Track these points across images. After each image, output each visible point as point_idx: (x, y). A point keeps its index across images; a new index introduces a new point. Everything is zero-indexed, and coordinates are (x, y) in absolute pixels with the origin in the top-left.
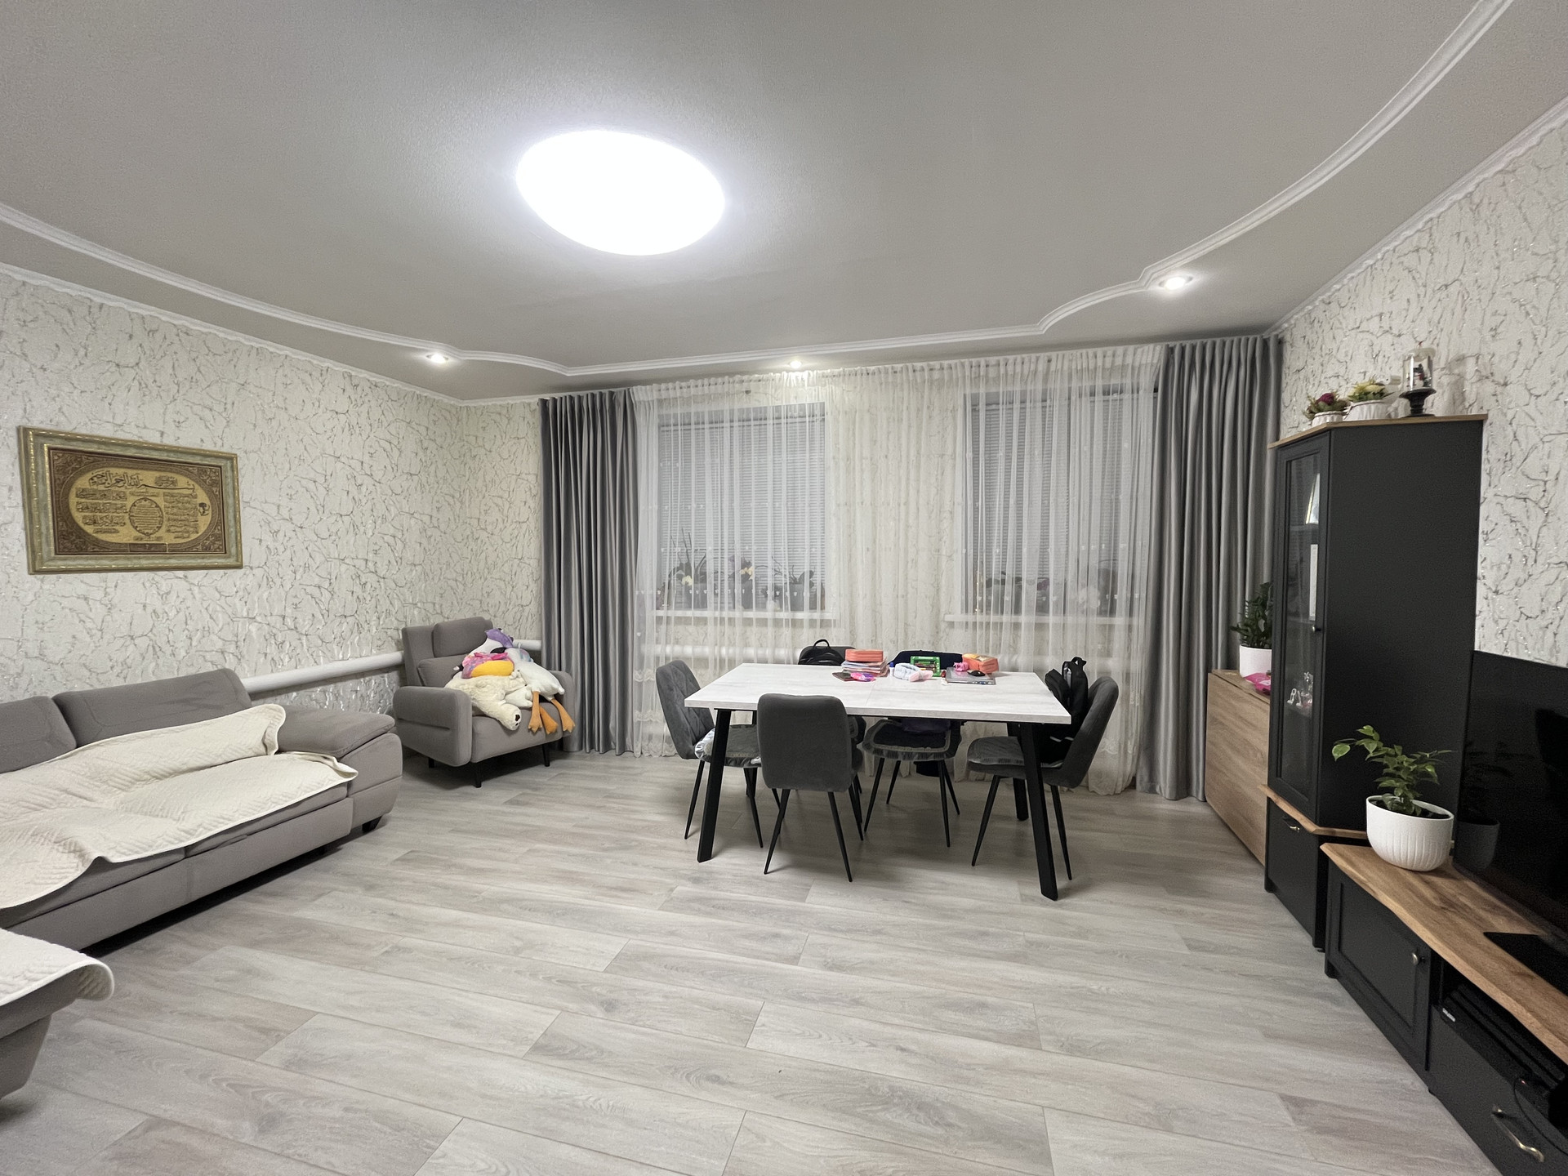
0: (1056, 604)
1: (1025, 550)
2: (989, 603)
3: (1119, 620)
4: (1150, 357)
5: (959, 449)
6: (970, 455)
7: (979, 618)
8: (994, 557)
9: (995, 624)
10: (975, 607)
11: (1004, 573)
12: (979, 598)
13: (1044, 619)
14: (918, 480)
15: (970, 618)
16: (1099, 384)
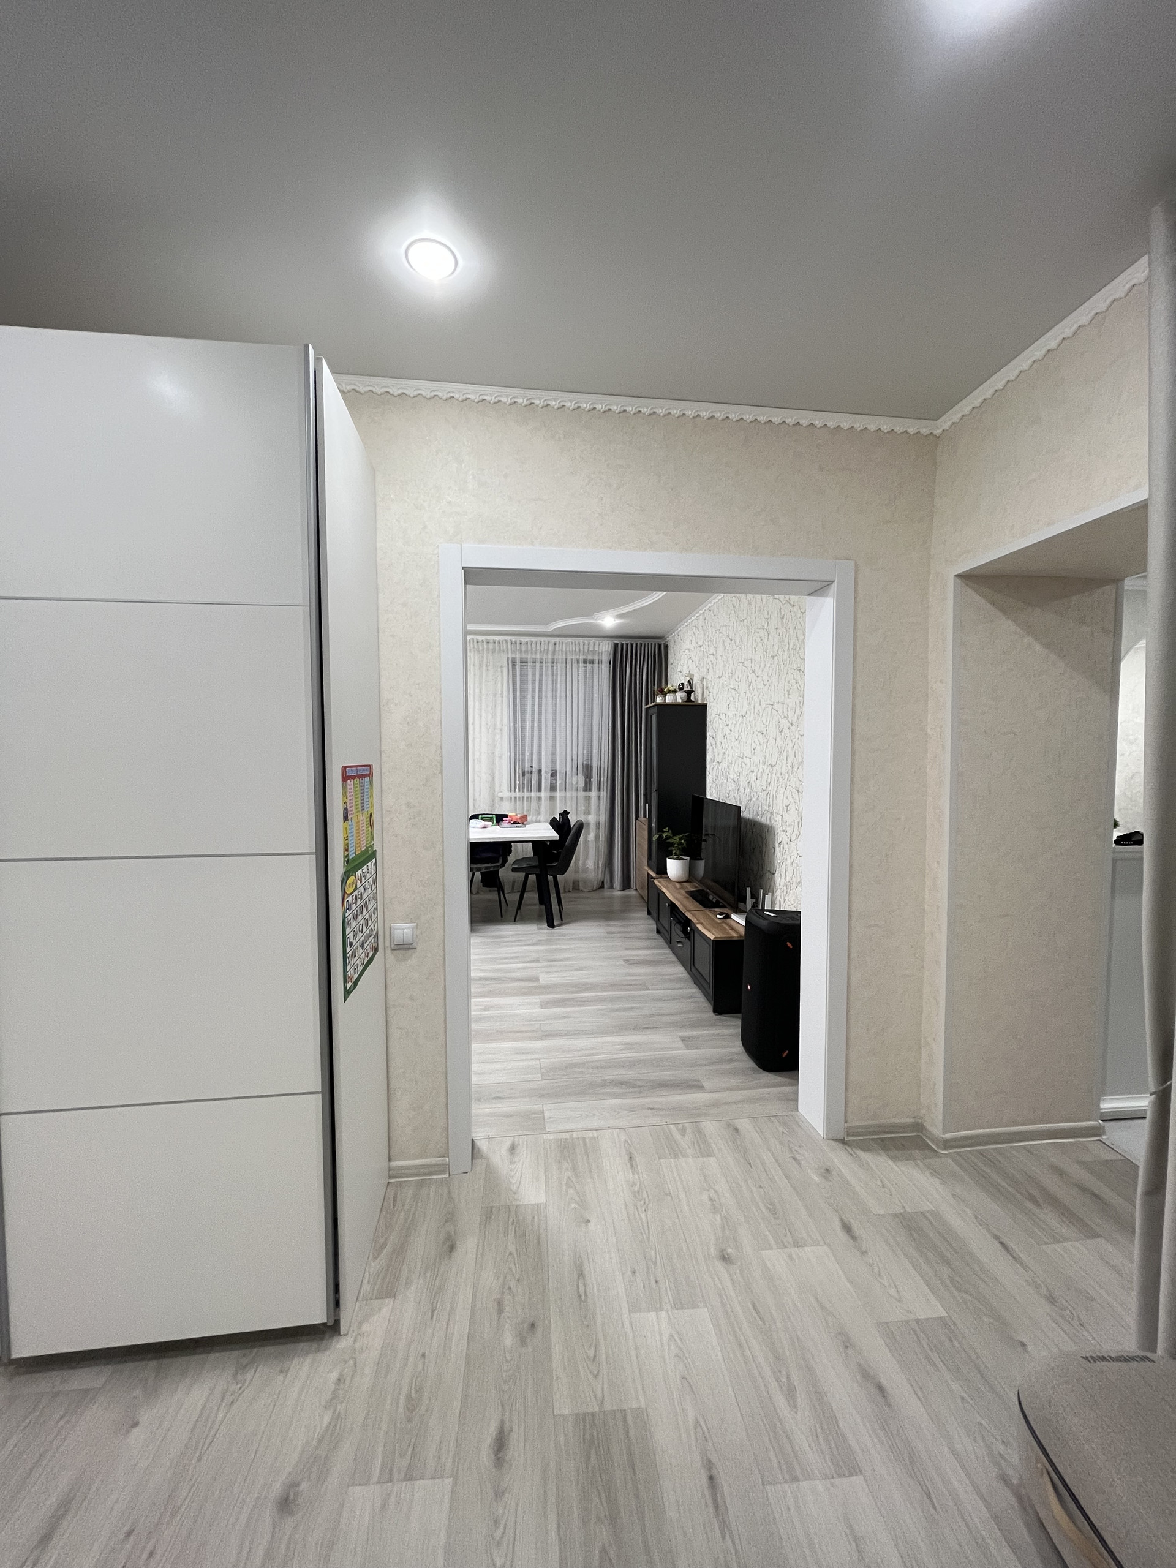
0: (561, 784)
1: (543, 753)
2: (523, 784)
3: (593, 794)
4: (605, 648)
5: (505, 693)
6: (511, 696)
7: (518, 794)
8: (526, 757)
9: (527, 798)
10: (515, 788)
11: (532, 767)
12: (518, 782)
13: (554, 794)
14: (480, 709)
15: (513, 795)
16: (582, 658)
